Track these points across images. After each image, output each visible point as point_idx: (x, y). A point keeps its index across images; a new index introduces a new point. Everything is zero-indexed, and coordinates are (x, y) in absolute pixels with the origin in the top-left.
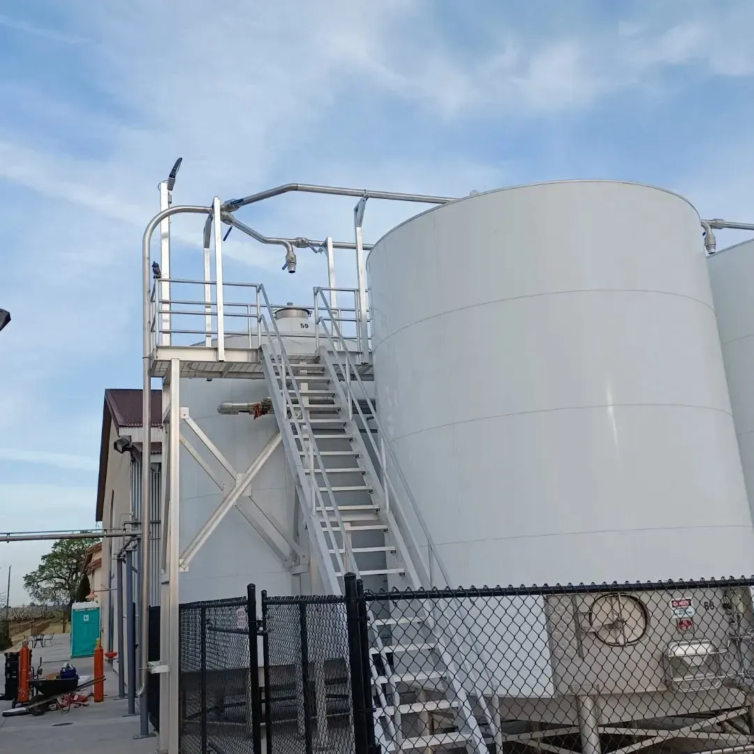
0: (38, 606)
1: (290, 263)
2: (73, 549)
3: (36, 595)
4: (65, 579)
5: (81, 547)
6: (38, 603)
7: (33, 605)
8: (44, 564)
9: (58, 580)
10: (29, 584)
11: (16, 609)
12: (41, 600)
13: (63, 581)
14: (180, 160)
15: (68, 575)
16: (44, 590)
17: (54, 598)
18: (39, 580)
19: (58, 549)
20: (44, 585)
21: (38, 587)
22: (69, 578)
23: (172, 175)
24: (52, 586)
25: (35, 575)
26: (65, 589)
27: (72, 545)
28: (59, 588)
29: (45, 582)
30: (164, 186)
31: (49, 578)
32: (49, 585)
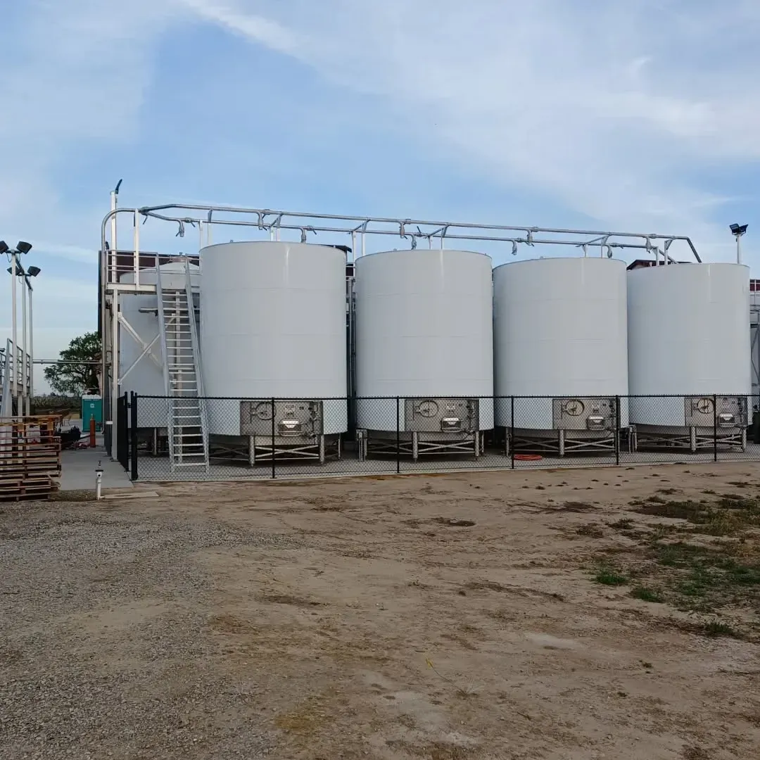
0: (59, 397)
1: (181, 232)
2: (88, 348)
3: (57, 386)
4: (82, 373)
5: (96, 346)
6: (57, 393)
7: (53, 395)
8: (62, 359)
9: (75, 374)
10: (49, 376)
11: (38, 398)
12: (61, 391)
13: (80, 376)
14: (121, 181)
15: (84, 370)
16: (63, 383)
17: (73, 390)
18: (58, 373)
19: (75, 347)
20: (63, 377)
21: (58, 379)
22: (86, 373)
23: (117, 189)
24: (71, 379)
25: (55, 369)
26: (83, 382)
27: (87, 344)
28: (77, 382)
29: (64, 375)
30: (113, 193)
31: (67, 372)
32: (67, 378)
